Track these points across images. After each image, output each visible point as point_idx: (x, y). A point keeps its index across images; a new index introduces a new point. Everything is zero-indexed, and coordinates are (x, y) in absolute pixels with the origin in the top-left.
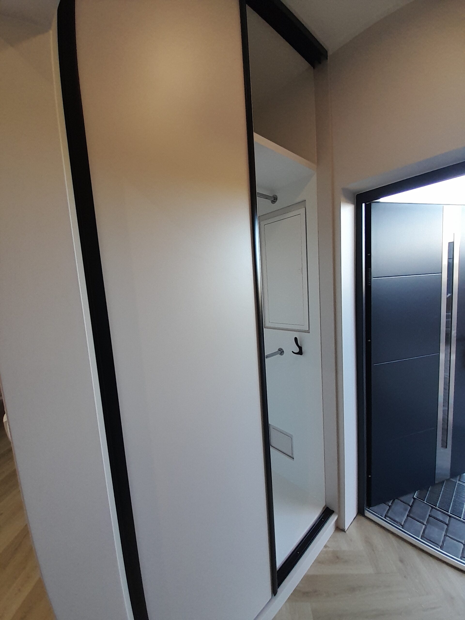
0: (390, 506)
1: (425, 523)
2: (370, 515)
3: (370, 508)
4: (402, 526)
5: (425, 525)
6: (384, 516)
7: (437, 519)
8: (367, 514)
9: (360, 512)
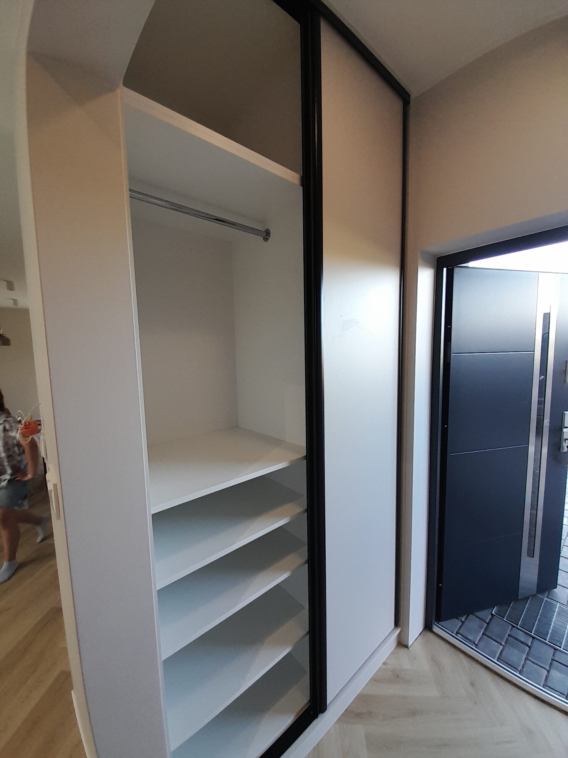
0: (462, 622)
1: (503, 644)
2: (439, 630)
3: (440, 623)
4: (475, 645)
5: (503, 646)
6: (455, 633)
7: (517, 639)
8: (436, 629)
9: (428, 627)
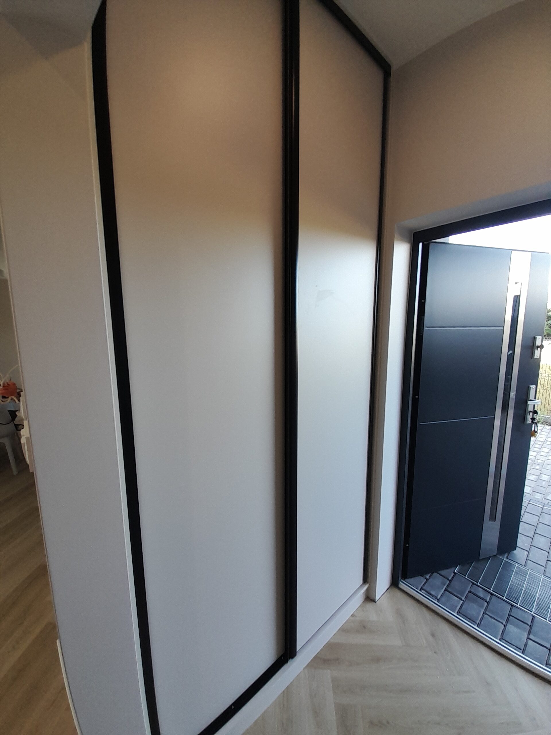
0: (427, 580)
1: (463, 599)
2: (404, 586)
3: (406, 580)
4: (437, 599)
5: (463, 601)
6: (419, 589)
7: (477, 596)
8: (402, 585)
9: (394, 583)
